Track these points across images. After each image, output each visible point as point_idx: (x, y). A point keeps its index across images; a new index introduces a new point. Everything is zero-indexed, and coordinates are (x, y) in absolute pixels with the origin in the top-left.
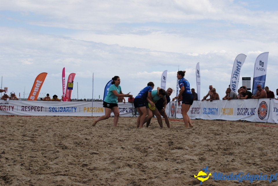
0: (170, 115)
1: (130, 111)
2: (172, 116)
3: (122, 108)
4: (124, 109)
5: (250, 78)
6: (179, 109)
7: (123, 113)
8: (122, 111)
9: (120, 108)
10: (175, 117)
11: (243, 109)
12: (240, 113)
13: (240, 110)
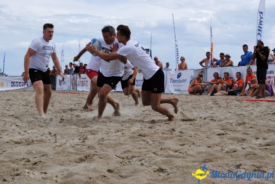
0: (72, 88)
1: (31, 85)
2: (74, 89)
3: (23, 82)
4: (25, 83)
5: (149, 49)
6: (80, 82)
7: (23, 87)
8: (23, 85)
9: (21, 82)
10: (76, 90)
11: (141, 80)
12: (139, 84)
13: (138, 82)
